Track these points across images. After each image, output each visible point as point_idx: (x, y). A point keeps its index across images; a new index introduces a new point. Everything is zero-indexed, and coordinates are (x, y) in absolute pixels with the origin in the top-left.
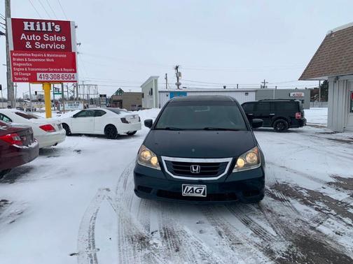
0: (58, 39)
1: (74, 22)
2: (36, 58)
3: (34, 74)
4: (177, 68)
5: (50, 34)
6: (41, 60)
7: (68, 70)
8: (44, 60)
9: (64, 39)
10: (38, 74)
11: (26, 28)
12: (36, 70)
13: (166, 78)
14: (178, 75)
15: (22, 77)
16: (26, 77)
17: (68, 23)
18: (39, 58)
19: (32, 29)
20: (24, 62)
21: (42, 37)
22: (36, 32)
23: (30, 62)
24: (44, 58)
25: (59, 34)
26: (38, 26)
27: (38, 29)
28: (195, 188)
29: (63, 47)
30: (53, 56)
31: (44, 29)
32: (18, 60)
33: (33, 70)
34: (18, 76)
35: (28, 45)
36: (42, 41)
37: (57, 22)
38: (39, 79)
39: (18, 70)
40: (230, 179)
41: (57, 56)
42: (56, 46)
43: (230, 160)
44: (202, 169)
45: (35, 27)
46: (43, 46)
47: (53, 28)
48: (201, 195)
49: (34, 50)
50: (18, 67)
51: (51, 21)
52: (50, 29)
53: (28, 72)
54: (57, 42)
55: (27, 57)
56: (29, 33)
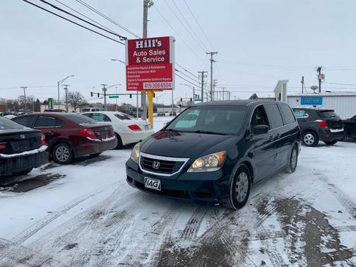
0: (160, 53)
1: (172, 37)
2: (144, 70)
3: (141, 83)
4: (319, 69)
5: (154, 49)
6: (146, 72)
7: (165, 79)
8: (148, 72)
9: (164, 52)
10: (144, 84)
11: (137, 47)
12: (143, 80)
13: (303, 82)
14: (321, 78)
15: (133, 86)
16: (135, 86)
17: (168, 38)
18: (145, 70)
19: (142, 47)
20: (135, 74)
21: (148, 53)
22: (144, 49)
23: (138, 74)
24: (149, 70)
25: (160, 49)
26: (146, 43)
27: (146, 46)
28: (153, 182)
29: (163, 59)
30: (155, 67)
31: (150, 46)
32: (132, 72)
33: (141, 80)
34: (131, 86)
35: (138, 60)
36: (148, 56)
37: (159, 39)
38: (144, 88)
39: (131, 80)
40: (182, 178)
41: (158, 67)
42: (158, 59)
43: (186, 160)
44: (161, 166)
45: (144, 45)
46: (148, 60)
47: (156, 44)
48: (157, 188)
49: (142, 64)
50: (131, 78)
51: (155, 39)
52: (154, 46)
53: (137, 82)
54: (159, 56)
55: (137, 70)
56: (139, 50)
